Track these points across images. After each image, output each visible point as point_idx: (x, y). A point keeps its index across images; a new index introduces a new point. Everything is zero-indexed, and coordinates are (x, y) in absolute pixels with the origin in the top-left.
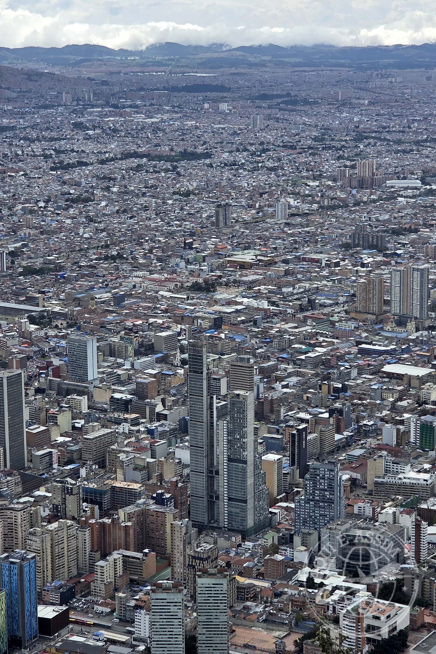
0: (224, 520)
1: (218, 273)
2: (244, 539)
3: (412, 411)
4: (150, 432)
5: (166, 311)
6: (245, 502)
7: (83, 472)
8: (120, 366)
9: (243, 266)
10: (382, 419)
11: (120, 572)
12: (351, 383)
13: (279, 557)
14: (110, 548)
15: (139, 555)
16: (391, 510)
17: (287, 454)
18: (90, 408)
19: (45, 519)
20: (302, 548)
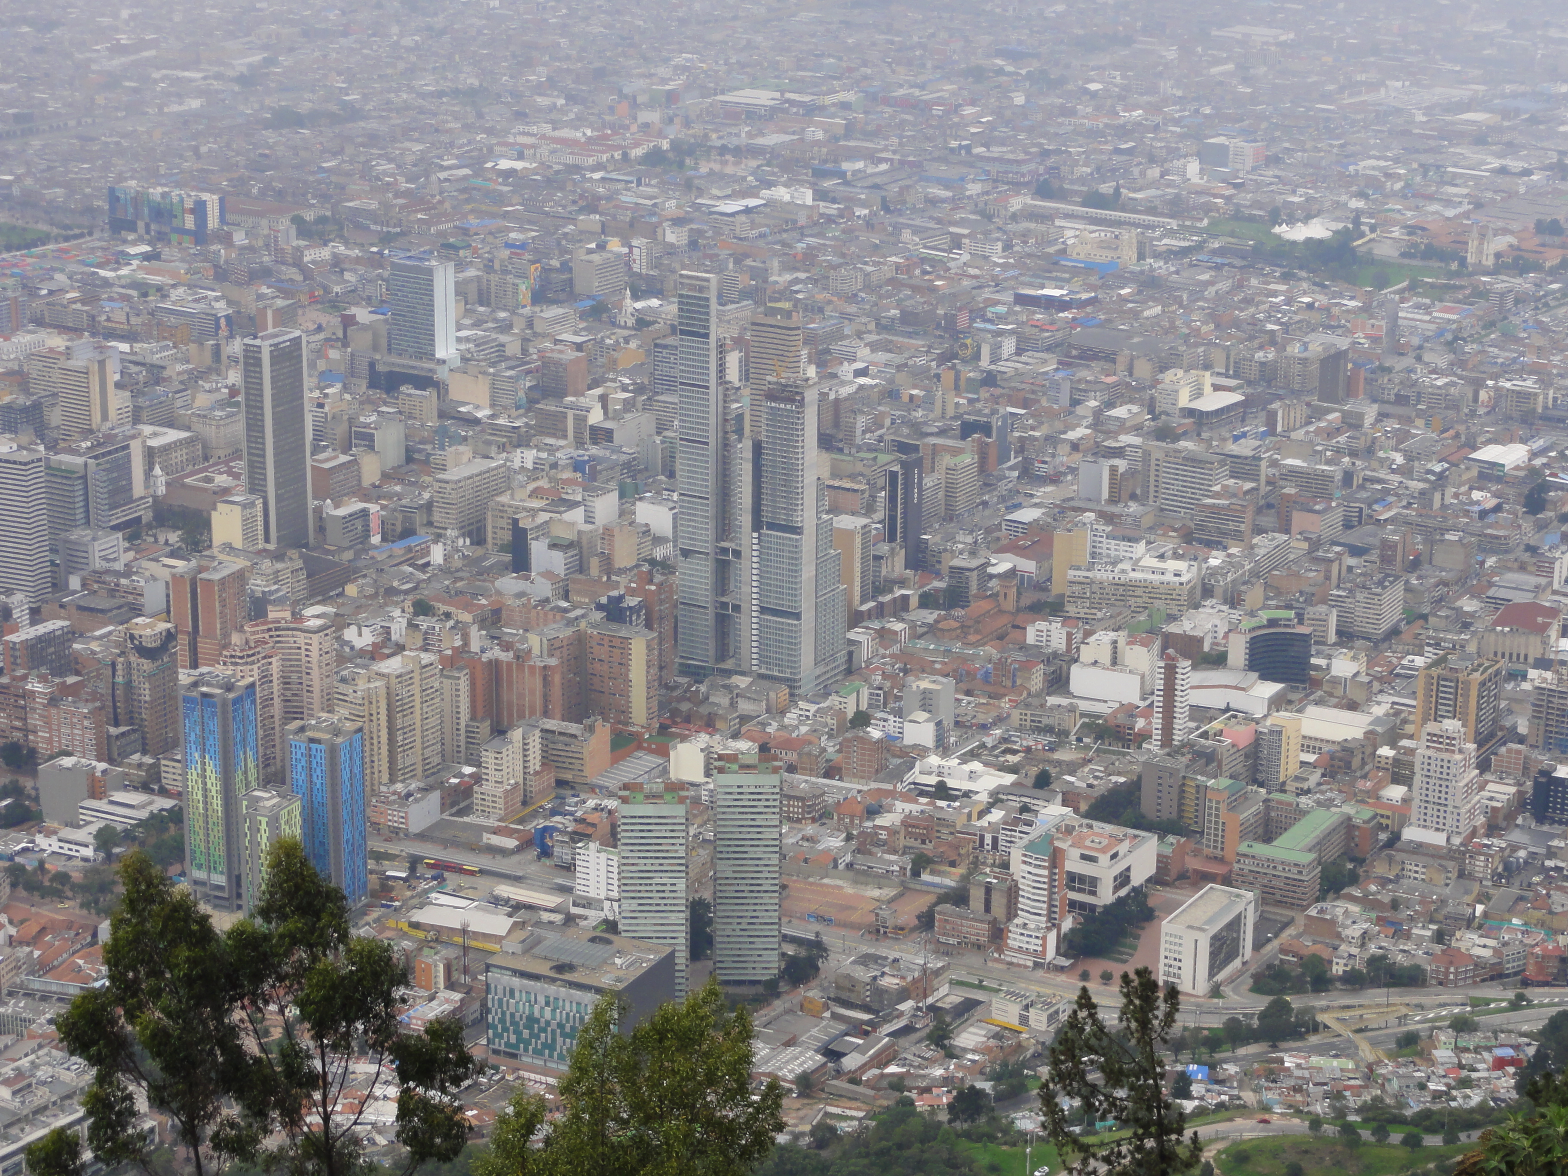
0: (749, 654)
1: (702, 128)
2: (794, 696)
3: (1137, 429)
4: (577, 466)
6: (797, 616)
7: (437, 554)
8: (502, 326)
9: (754, 113)
10: (1076, 445)
11: (535, 764)
12: (1002, 367)
13: (872, 734)
14: (510, 715)
15: (575, 729)
16: (1107, 637)
17: (879, 515)
18: (442, 415)
19: (362, 653)
20: (921, 716)
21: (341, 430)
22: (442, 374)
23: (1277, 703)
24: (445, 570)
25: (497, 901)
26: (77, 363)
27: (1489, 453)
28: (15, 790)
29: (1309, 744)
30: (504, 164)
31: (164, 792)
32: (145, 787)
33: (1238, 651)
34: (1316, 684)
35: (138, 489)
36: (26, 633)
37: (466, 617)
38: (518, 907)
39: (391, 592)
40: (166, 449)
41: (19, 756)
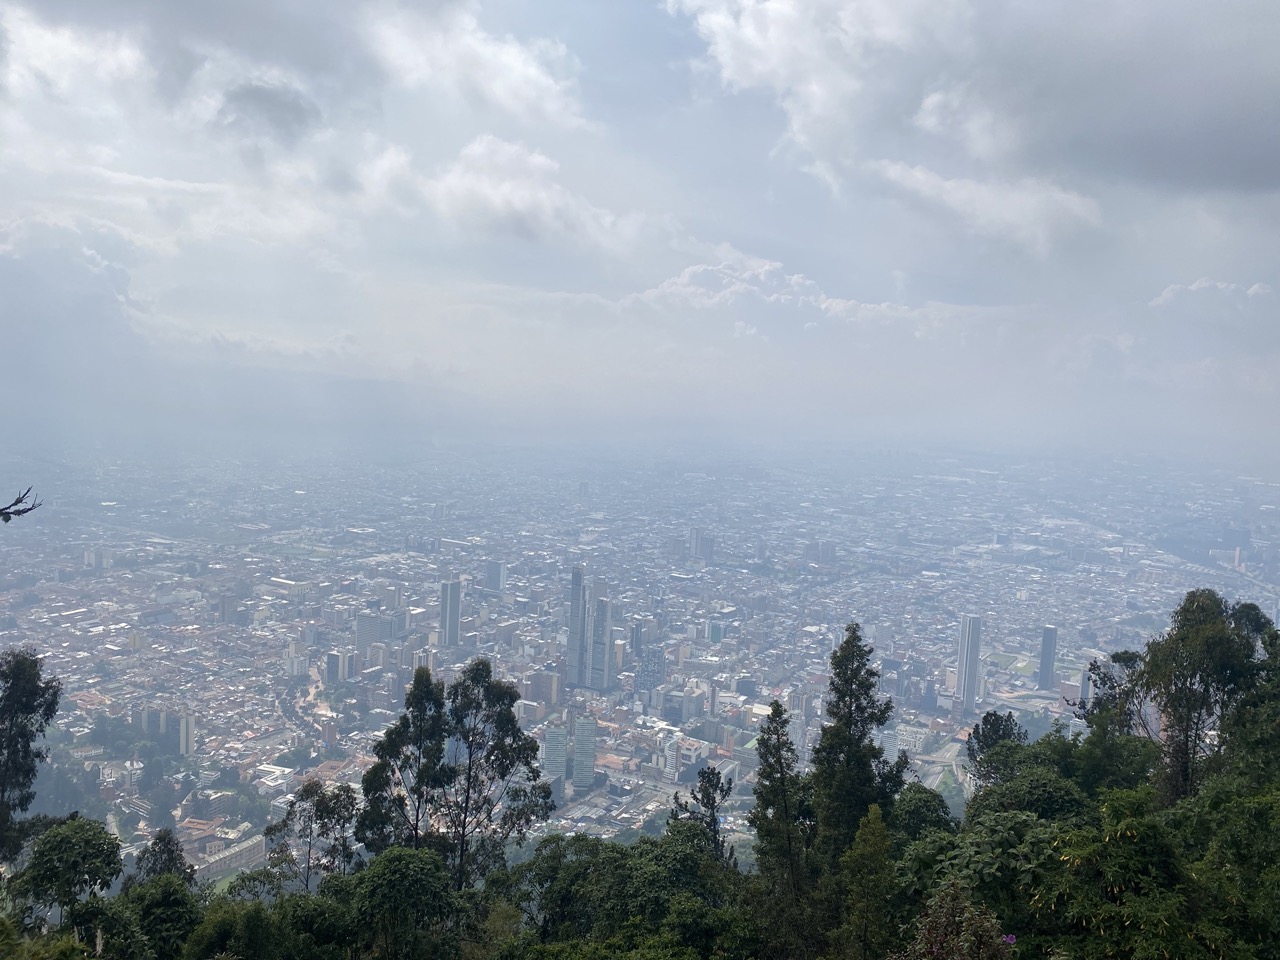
0: (588, 682)
1: (580, 525)
2: (601, 696)
4: (540, 623)
5: (549, 547)
6: (603, 671)
7: (496, 648)
8: (520, 581)
9: (596, 522)
10: (686, 621)
12: (666, 597)
13: (625, 708)
15: (535, 704)
16: (695, 680)
17: (629, 640)
20: (638, 703)
21: (470, 610)
23: (745, 702)
27: (808, 629)
28: (362, 720)
29: (756, 715)
30: (524, 533)
33: (734, 686)
34: (758, 697)
35: (407, 626)
40: (416, 614)
41: (363, 708)
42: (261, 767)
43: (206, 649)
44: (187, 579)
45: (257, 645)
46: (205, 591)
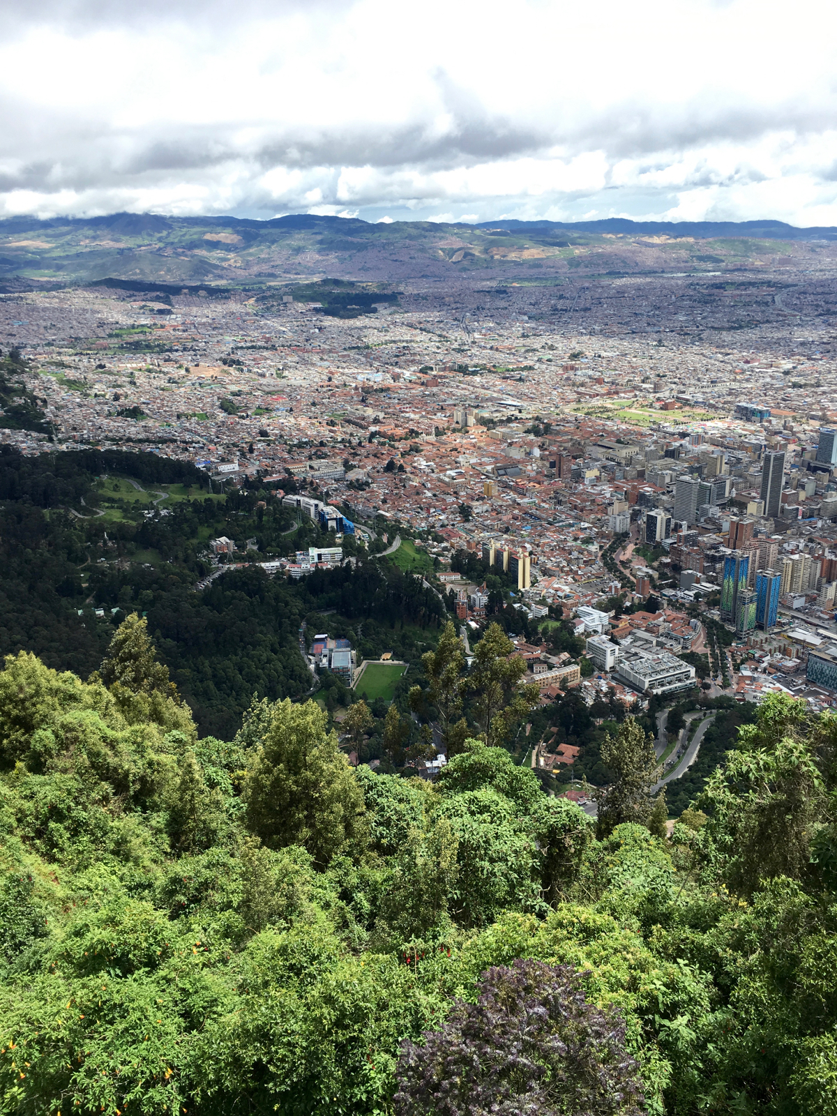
14: (834, 577)
18: (830, 481)
19: (788, 552)
21: (795, 483)
22: (832, 468)
24: (821, 529)
25: (818, 634)
26: (715, 456)
28: (675, 578)
31: (718, 585)
32: (712, 583)
35: (727, 494)
36: (684, 532)
37: (825, 545)
38: (825, 637)
39: (801, 534)
40: (738, 483)
41: (676, 568)
42: (581, 608)
43: (544, 502)
44: (532, 437)
45: (586, 501)
46: (546, 449)
